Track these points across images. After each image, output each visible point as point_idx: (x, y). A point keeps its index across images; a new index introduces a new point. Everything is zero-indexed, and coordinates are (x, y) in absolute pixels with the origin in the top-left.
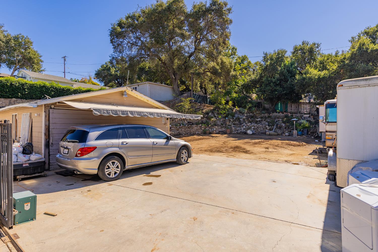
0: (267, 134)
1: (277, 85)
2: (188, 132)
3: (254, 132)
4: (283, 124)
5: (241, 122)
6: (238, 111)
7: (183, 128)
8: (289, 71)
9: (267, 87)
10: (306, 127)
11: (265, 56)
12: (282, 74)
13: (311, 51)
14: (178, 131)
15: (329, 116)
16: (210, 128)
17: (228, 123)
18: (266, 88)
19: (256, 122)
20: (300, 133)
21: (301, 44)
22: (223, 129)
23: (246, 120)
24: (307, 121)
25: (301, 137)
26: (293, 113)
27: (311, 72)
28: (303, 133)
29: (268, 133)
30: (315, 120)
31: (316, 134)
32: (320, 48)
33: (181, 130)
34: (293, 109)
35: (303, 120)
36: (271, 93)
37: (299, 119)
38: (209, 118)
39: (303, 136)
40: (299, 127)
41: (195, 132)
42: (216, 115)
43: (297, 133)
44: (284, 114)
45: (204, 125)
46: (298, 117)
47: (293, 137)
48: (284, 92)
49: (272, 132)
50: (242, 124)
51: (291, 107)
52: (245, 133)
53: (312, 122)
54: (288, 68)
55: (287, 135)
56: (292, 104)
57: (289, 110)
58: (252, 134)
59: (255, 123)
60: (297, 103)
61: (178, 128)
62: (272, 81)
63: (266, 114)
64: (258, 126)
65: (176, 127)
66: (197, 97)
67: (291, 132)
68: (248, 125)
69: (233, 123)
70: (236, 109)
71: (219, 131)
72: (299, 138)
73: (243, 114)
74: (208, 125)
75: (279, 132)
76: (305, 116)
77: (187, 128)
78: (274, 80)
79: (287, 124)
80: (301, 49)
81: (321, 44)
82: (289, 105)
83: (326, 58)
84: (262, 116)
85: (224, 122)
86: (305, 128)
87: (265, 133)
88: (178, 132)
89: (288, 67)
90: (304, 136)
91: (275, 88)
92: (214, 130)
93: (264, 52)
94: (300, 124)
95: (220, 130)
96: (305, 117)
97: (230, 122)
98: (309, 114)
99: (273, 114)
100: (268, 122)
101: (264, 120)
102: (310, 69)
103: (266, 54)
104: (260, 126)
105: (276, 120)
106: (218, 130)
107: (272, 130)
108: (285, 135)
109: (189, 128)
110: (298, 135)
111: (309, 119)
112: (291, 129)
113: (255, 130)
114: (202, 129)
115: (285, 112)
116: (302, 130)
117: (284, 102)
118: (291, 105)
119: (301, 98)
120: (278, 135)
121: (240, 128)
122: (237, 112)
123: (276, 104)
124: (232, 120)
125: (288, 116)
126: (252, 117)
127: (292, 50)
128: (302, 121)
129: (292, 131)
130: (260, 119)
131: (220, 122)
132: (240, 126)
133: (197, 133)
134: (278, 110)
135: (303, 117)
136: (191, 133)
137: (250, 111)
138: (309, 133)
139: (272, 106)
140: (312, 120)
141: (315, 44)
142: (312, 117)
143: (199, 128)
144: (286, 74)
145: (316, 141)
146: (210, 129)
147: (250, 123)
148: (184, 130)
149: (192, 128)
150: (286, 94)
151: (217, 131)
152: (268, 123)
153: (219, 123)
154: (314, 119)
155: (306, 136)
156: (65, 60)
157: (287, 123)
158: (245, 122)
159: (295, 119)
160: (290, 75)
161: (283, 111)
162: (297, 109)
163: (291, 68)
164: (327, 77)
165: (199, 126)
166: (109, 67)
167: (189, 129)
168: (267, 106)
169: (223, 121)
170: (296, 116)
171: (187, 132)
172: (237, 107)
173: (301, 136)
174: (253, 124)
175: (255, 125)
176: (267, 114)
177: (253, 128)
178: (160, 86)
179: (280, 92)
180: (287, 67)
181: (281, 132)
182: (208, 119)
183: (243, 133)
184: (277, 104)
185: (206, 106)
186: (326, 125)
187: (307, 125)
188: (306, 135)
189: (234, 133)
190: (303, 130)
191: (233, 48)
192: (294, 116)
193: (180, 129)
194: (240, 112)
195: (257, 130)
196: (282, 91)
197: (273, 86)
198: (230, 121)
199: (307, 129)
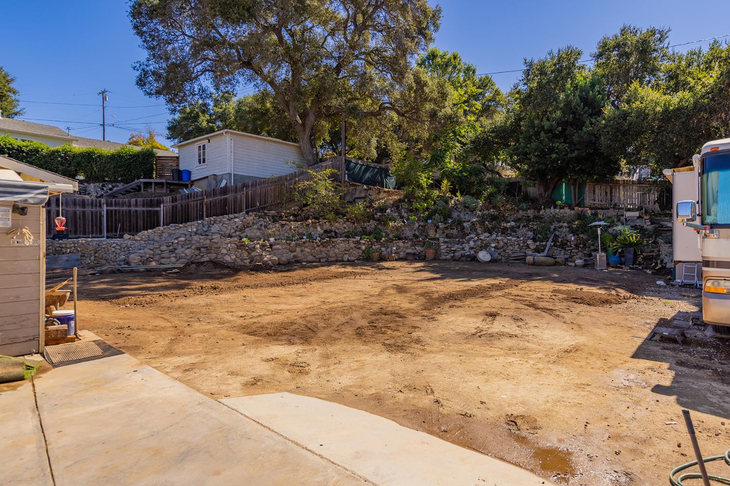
0: (527, 261)
1: (556, 136)
2: (321, 256)
3: (496, 255)
4: (571, 235)
5: (465, 230)
6: (461, 203)
7: (306, 244)
8: (585, 100)
9: (531, 142)
10: (631, 244)
11: (528, 70)
12: (568, 107)
13: (644, 49)
14: (292, 254)
15: (715, 201)
16: (383, 245)
17: (432, 233)
18: (528, 146)
19: (504, 231)
20: (614, 259)
21: (618, 33)
22: (419, 249)
23: (478, 226)
24: (634, 227)
25: (617, 269)
26: (597, 208)
27: (642, 98)
28: (623, 259)
29: (529, 259)
30: (654, 226)
31: (659, 262)
32: (666, 42)
33: (302, 251)
34: (597, 198)
35: (623, 224)
36: (541, 157)
37: (612, 224)
38: (383, 221)
39: (622, 268)
40: (613, 242)
41: (341, 255)
42: (403, 214)
43: (607, 259)
44: (574, 209)
45: (368, 239)
46: (609, 217)
47: (596, 270)
48: (574, 155)
49: (540, 257)
50: (468, 235)
51: (594, 194)
52: (474, 259)
53: (646, 230)
54: (584, 93)
55: (580, 264)
56: (596, 186)
57: (588, 201)
58: (490, 261)
59: (499, 234)
60: (607, 182)
61: (292, 245)
62: (543, 127)
63: (529, 211)
64: (506, 241)
65: (289, 242)
66: (361, 168)
67: (590, 255)
68: (482, 237)
69: (444, 232)
70: (457, 198)
71: (407, 254)
72: (611, 272)
73: (473, 210)
74: (378, 239)
75: (561, 256)
76: (628, 214)
77: (318, 246)
78: (546, 124)
79: (581, 236)
80: (618, 46)
81: (669, 30)
82: (587, 189)
83: (683, 63)
84: (520, 216)
85: (423, 230)
86: (627, 245)
87: (522, 260)
88: (292, 256)
89: (585, 91)
90: (626, 269)
91: (551, 145)
92: (393, 251)
93: (525, 60)
94: (615, 237)
95: (409, 251)
96: (628, 219)
97: (438, 230)
98: (640, 209)
99: (548, 210)
100: (534, 230)
101: (524, 226)
102: (640, 89)
103: (531, 65)
104: (511, 240)
105: (552, 227)
106: (404, 252)
107: (543, 251)
108: (573, 264)
109: (324, 247)
110: (608, 264)
111: (639, 223)
112: (592, 248)
113: (499, 251)
114: (359, 248)
115: (576, 206)
116: (620, 251)
117: (575, 180)
118: (593, 189)
119: (618, 170)
120: (556, 264)
121: (461, 247)
122: (459, 206)
123: (555, 186)
124: (441, 225)
125: (584, 215)
126: (493, 218)
127: (596, 51)
128: (620, 227)
129: (593, 253)
130: (513, 223)
131: (411, 230)
132: (461, 240)
133: (346, 257)
134: (561, 200)
135: (622, 218)
136: (330, 259)
137: (490, 203)
138: (640, 259)
139: (545, 191)
140: (648, 225)
141: (653, 32)
142: (646, 217)
143: (352, 245)
144: (578, 109)
145: (658, 282)
146: (383, 249)
147: (487, 234)
148: (309, 251)
149: (334, 246)
150: (578, 160)
151: (402, 254)
152: (534, 233)
153: (408, 233)
154: (652, 223)
155: (631, 268)
156: (104, 99)
157: (582, 233)
158: (476, 230)
159: (602, 223)
160: (590, 110)
161: (573, 202)
162: (609, 197)
163: (591, 92)
164: (687, 106)
165: (354, 240)
166: (197, 113)
167: (324, 249)
168: (533, 190)
169: (420, 227)
170: (605, 216)
171: (317, 257)
172: (458, 194)
173: (617, 267)
174: (494, 236)
175: (499, 238)
176: (532, 211)
177: (493, 245)
178: (263, 142)
179: (564, 155)
180: (581, 91)
181: (566, 256)
182: (380, 223)
183: (469, 259)
184: (557, 187)
185: (385, 192)
186: (706, 236)
187: (633, 239)
188: (631, 266)
189: (444, 257)
190: (622, 251)
191: (468, 69)
192: (600, 216)
193: (298, 249)
194: (465, 207)
195: (504, 251)
196: (567, 151)
197: (546, 140)
198: (438, 227)
199: (632, 249)
